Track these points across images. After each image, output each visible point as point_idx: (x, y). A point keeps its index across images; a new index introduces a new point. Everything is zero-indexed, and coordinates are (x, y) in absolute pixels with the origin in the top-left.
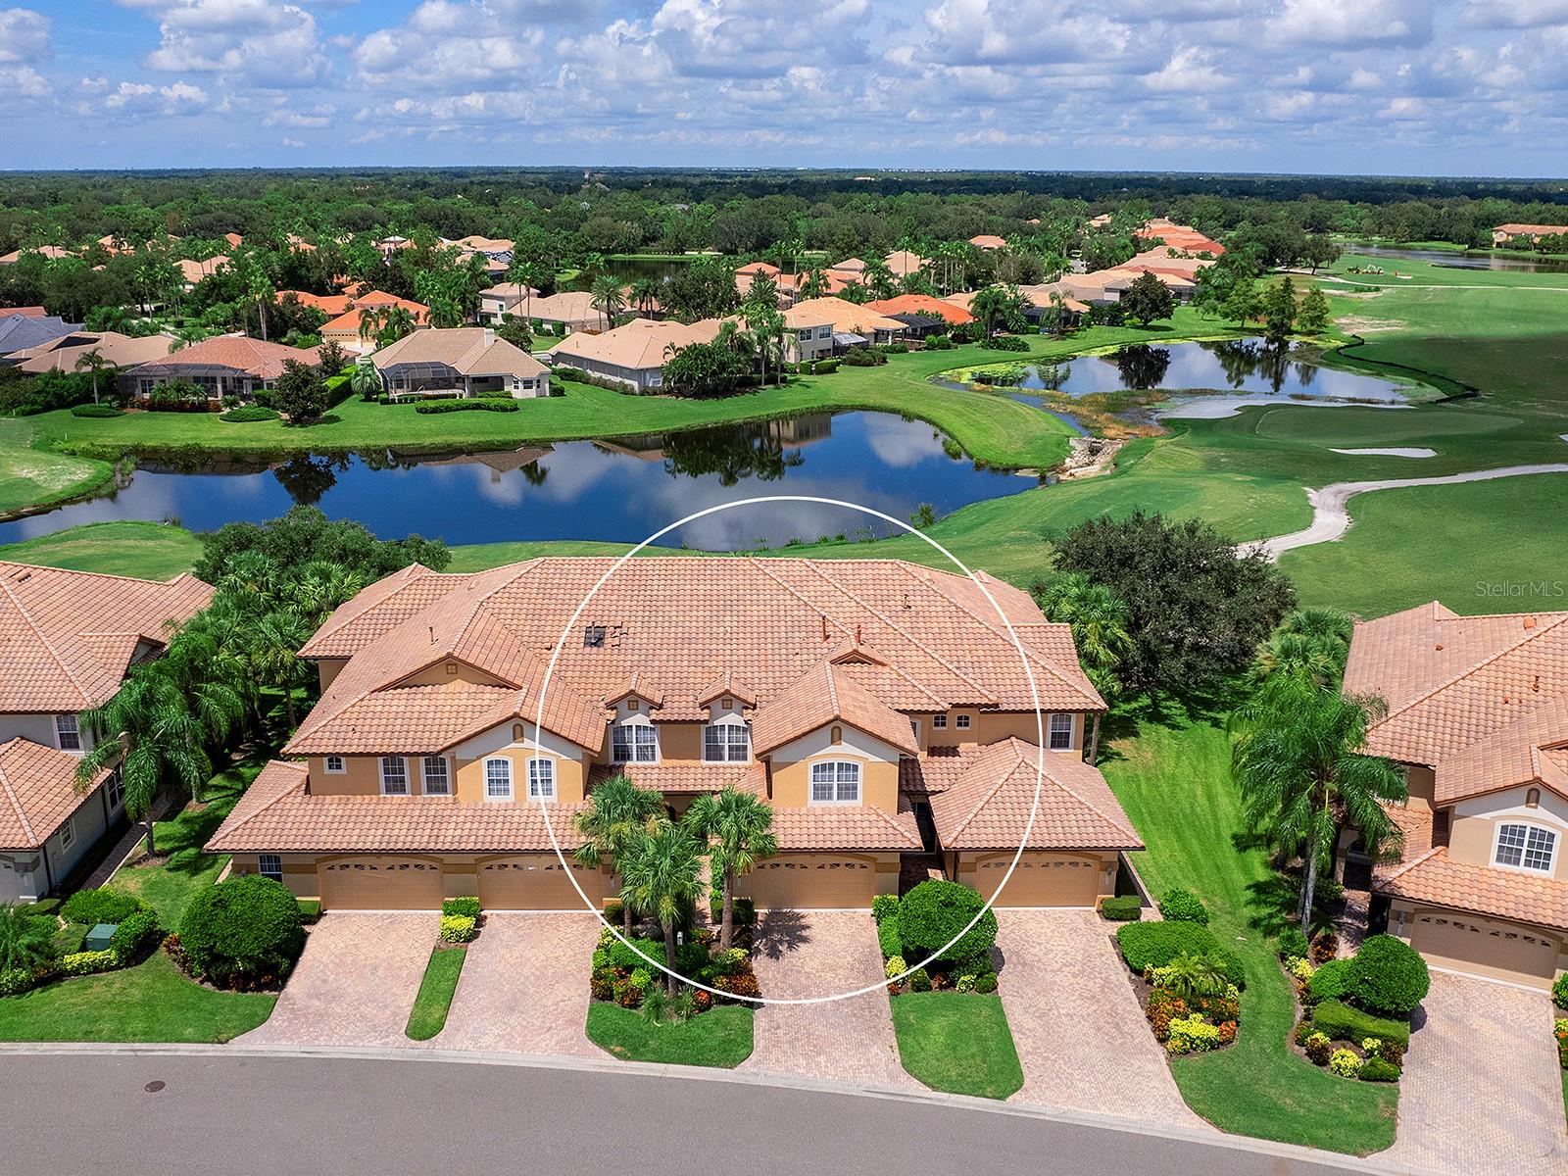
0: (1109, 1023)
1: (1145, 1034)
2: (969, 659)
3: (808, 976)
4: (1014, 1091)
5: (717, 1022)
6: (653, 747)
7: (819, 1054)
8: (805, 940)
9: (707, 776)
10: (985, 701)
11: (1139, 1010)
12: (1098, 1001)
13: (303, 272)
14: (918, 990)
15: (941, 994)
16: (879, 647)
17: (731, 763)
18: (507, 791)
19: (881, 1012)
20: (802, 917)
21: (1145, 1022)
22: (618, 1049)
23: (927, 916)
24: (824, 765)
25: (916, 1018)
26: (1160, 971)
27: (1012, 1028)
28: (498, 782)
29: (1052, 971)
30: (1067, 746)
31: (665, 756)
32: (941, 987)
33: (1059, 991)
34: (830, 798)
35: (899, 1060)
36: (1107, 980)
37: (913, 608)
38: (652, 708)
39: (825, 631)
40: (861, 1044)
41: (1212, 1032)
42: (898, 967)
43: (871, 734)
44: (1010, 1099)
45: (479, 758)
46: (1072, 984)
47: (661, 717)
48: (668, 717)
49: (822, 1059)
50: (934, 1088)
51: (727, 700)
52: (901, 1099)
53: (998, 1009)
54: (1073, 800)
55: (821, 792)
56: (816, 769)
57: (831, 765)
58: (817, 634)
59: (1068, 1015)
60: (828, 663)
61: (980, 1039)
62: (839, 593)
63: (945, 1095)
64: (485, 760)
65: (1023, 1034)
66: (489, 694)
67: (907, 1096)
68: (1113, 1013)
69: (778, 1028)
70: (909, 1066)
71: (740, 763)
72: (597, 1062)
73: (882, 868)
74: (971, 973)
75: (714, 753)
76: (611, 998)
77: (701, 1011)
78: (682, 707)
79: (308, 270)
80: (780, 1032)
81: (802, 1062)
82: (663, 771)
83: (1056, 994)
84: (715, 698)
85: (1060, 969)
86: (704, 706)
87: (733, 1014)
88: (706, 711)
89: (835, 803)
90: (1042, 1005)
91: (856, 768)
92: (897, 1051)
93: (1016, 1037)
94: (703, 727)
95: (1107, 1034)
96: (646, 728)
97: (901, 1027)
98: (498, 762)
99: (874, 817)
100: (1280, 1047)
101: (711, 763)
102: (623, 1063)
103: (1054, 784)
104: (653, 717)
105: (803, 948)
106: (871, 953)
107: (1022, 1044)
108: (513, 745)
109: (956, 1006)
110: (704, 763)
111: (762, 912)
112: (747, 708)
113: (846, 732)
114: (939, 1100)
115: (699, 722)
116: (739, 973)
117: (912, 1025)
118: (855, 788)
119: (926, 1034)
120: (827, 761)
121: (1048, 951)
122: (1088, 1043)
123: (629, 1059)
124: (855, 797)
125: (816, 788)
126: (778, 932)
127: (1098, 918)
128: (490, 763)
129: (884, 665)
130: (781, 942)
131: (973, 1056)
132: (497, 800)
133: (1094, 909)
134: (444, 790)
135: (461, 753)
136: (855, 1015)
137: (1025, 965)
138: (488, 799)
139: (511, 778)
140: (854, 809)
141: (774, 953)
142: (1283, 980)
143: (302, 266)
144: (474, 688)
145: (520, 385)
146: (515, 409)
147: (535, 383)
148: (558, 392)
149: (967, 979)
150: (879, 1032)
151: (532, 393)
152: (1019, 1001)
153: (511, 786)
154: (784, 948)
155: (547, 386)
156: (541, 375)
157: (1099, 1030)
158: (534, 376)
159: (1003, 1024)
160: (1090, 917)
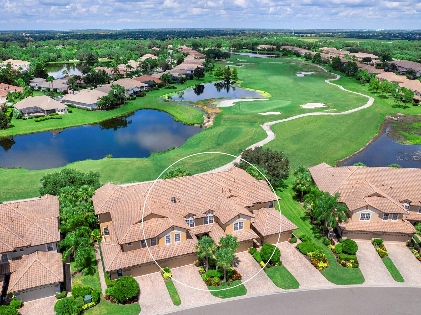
1: (313, 267)
4: (299, 286)
6: (193, 224)
7: (259, 287)
8: (239, 261)
9: (206, 228)
11: (309, 262)
12: (301, 262)
14: (268, 268)
15: (273, 268)
16: (233, 192)
17: (210, 224)
19: (264, 275)
21: (312, 265)
22: (221, 297)
25: (272, 274)
26: (310, 253)
27: (290, 272)
28: (168, 241)
30: (272, 207)
31: (196, 225)
32: (272, 266)
35: (274, 285)
36: (299, 257)
37: (236, 182)
38: (193, 216)
39: (222, 191)
40: (265, 283)
41: (325, 265)
42: (263, 264)
43: (246, 215)
44: (299, 288)
45: (164, 236)
46: (294, 259)
47: (196, 218)
48: (198, 217)
49: (261, 288)
50: (285, 289)
51: (209, 211)
52: (280, 293)
55: (236, 229)
56: (235, 224)
58: (220, 192)
59: (298, 267)
60: (226, 199)
61: (287, 276)
62: (220, 181)
63: (287, 290)
64: (165, 236)
66: (161, 220)
67: (281, 292)
68: (305, 264)
70: (277, 285)
71: (211, 224)
72: (218, 301)
73: (250, 242)
75: (206, 223)
78: (200, 215)
81: (257, 290)
82: (196, 229)
83: (293, 262)
84: (207, 211)
85: (290, 257)
86: (205, 213)
88: (205, 215)
90: (292, 266)
91: (242, 222)
92: (273, 283)
93: (292, 274)
95: (307, 269)
96: (192, 220)
97: (271, 278)
98: (168, 236)
99: (247, 232)
100: (337, 265)
101: (205, 225)
102: (223, 299)
103: (274, 216)
104: (195, 218)
105: (240, 263)
107: (295, 276)
108: (172, 232)
109: (278, 270)
110: (204, 225)
112: (213, 212)
113: (241, 216)
114: (287, 291)
115: (203, 217)
116: (234, 272)
117: (272, 276)
118: (242, 227)
119: (276, 277)
120: (237, 222)
121: (286, 253)
122: (305, 272)
123: (224, 298)
127: (290, 244)
128: (166, 237)
129: (237, 197)
131: (288, 280)
132: (168, 244)
133: (288, 241)
134: (155, 244)
135: (159, 237)
137: (283, 257)
138: (166, 244)
139: (171, 239)
140: (242, 231)
141: (236, 266)
142: (329, 250)
144: (157, 219)
145: (60, 111)
146: (62, 118)
147: (64, 110)
148: (70, 112)
149: (277, 264)
150: (267, 279)
151: (63, 113)
152: (287, 266)
153: (171, 241)
154: (236, 264)
155: (67, 110)
156: (65, 108)
157: (305, 268)
158: (63, 108)
159: (288, 272)
160: (288, 243)
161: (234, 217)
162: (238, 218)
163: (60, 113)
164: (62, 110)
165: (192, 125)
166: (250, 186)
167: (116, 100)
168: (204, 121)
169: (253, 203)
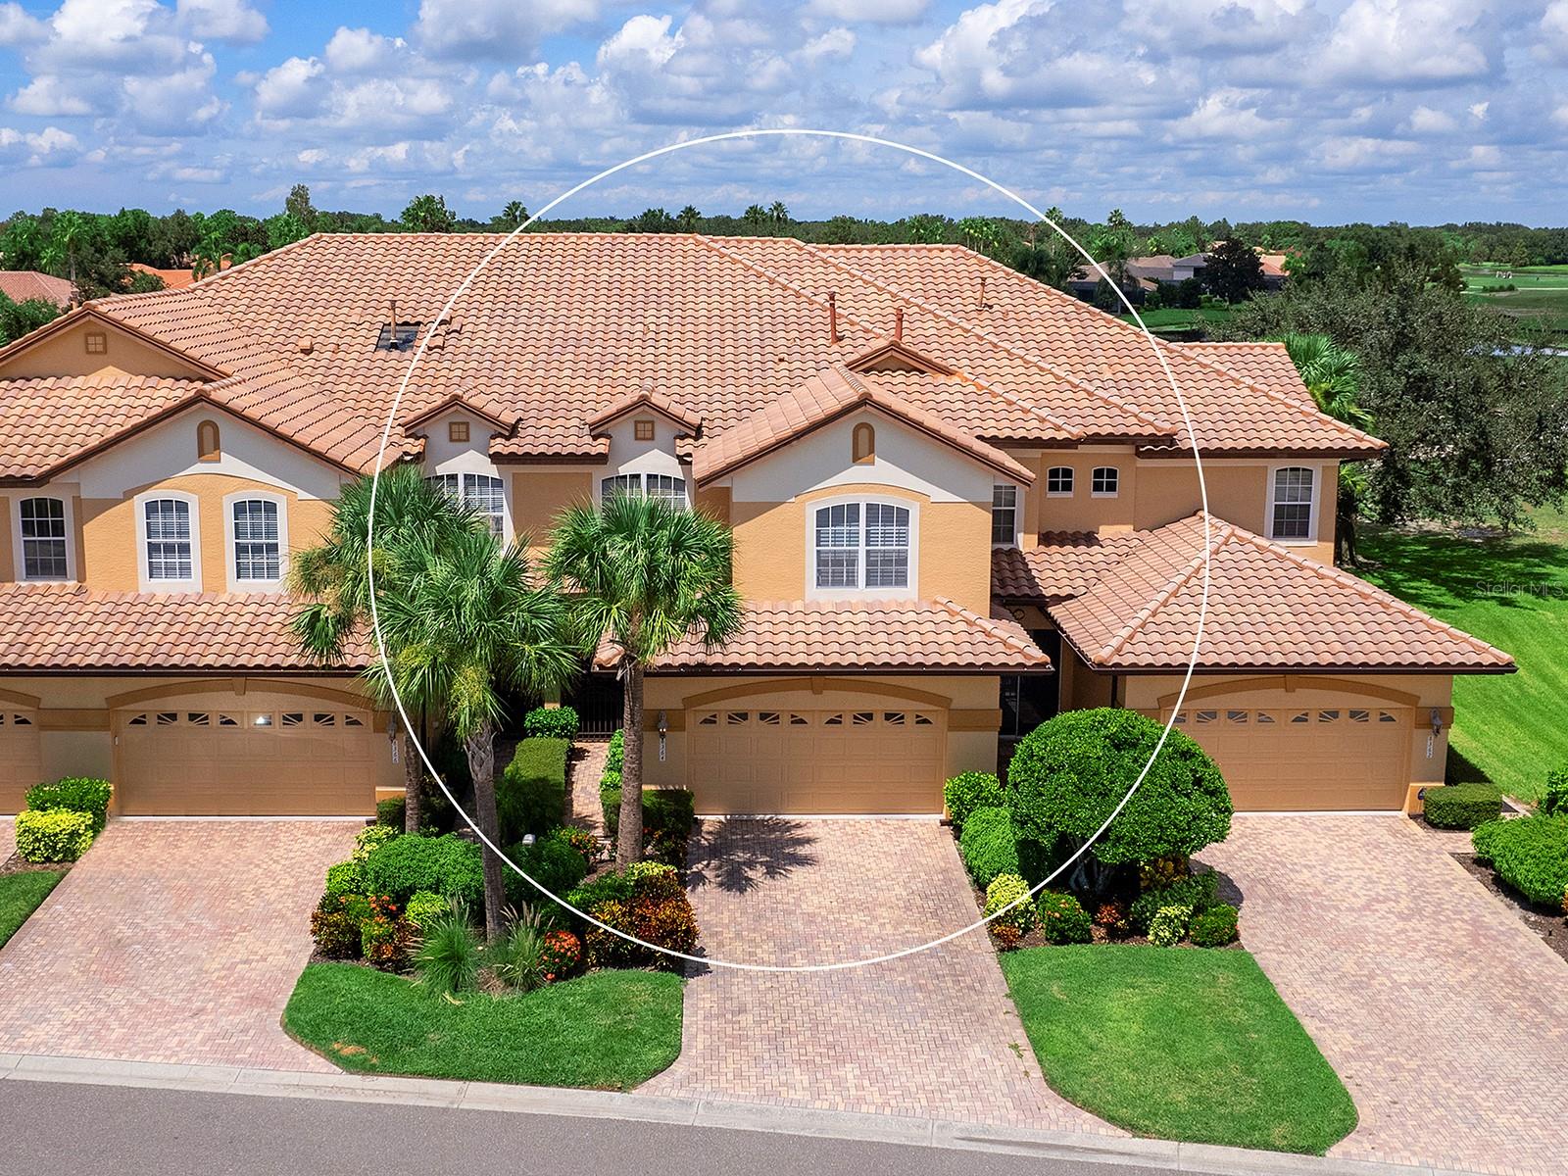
0: (1515, 999)
2: (1108, 375)
3: (810, 918)
4: (1339, 1136)
5: (596, 999)
6: (499, 521)
7: (840, 1061)
8: (804, 861)
10: (1148, 430)
12: (1473, 959)
13: (143, 244)
14: (1063, 940)
15: (1117, 949)
18: (185, 570)
19: (982, 981)
20: (798, 826)
22: (349, 1050)
23: (1079, 766)
24: (839, 509)
25: (1062, 989)
27: (1297, 1010)
28: (168, 550)
29: (1351, 909)
30: (1304, 533)
32: (1114, 934)
33: (1379, 943)
34: (852, 582)
35: (1037, 1073)
36: (1476, 922)
37: (996, 307)
38: (496, 433)
39: (834, 330)
40: (942, 1041)
42: (1012, 892)
43: (935, 436)
44: (1335, 1152)
45: (129, 495)
46: (1404, 931)
47: (513, 450)
48: (529, 449)
49: (849, 1071)
51: (643, 418)
53: (1252, 973)
55: (834, 570)
56: (822, 517)
57: (854, 509)
58: (820, 334)
59: (1414, 985)
60: (842, 368)
61: (1228, 1030)
63: (1166, 1146)
64: (139, 502)
65: (1323, 1020)
67: (1069, 1148)
68: (1516, 978)
69: (742, 1010)
70: (1067, 1084)
72: (294, 1078)
73: (964, 720)
74: (1182, 901)
76: (356, 953)
77: (560, 976)
79: (150, 243)
80: (746, 1020)
81: (801, 1077)
83: (1372, 947)
85: (1367, 907)
86: (598, 430)
87: (638, 985)
88: (602, 440)
89: (861, 594)
90: (1349, 966)
91: (903, 516)
92: (1029, 1055)
93: (1310, 1027)
94: (599, 473)
95: (1521, 1019)
96: (483, 480)
97: (1030, 1007)
98: (167, 505)
99: (944, 617)
102: (356, 1080)
103: (1300, 567)
104: (496, 450)
105: (798, 875)
106: (947, 881)
107: (1333, 1045)
108: (199, 467)
109: (1155, 969)
111: (711, 820)
112: (683, 435)
113: (884, 435)
115: (586, 459)
117: (1060, 1003)
118: (902, 561)
119: (1097, 1020)
120: (845, 500)
121: (1331, 879)
122: (1484, 1037)
123: (370, 1070)
124: (901, 580)
125: (821, 562)
126: (744, 849)
127: (1415, 828)
128: (151, 508)
129: (948, 373)
130: (751, 864)
131: (1219, 1061)
132: (165, 587)
133: (1403, 814)
134: (60, 571)
135: (92, 483)
136: (921, 988)
137: (1287, 899)
138: (147, 585)
139: (194, 540)
140: (901, 604)
141: (736, 881)
143: (141, 238)
144: (139, 380)
149: (1172, 911)
150: (981, 1020)
152: (1293, 961)
153: (195, 558)
154: (756, 874)
157: (1499, 1010)
159: (1273, 1003)
160: (1399, 826)
161: (802, 422)
162: (856, 458)
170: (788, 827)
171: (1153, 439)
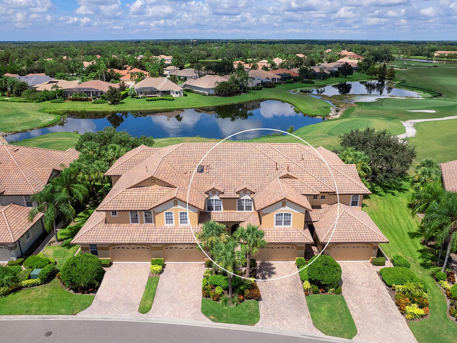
0: (383, 306)
2: (324, 176)
3: (276, 287)
4: (355, 335)
5: (246, 307)
6: (220, 206)
8: (274, 273)
9: (238, 216)
10: (331, 191)
11: (392, 301)
12: (377, 297)
13: (116, 64)
14: (315, 293)
15: (323, 295)
16: (294, 173)
17: (247, 211)
18: (172, 222)
19: (303, 302)
20: (272, 264)
22: (212, 318)
23: (319, 269)
24: (279, 214)
25: (316, 305)
26: (398, 286)
27: (350, 308)
28: (169, 220)
29: (359, 285)
30: (356, 205)
31: (225, 209)
32: (322, 292)
33: (363, 293)
34: (281, 225)
35: (312, 322)
36: (378, 289)
37: (304, 159)
38: (220, 194)
39: (277, 167)
40: (298, 315)
41: (421, 311)
42: (307, 285)
43: (296, 204)
44: (353, 339)
45: (163, 211)
46: (367, 290)
47: (223, 197)
48: (226, 197)
50: (326, 334)
51: (245, 191)
52: (314, 338)
53: (343, 300)
54: (363, 225)
55: (278, 223)
56: (277, 215)
57: (282, 214)
58: (274, 168)
59: (368, 303)
60: (278, 178)
61: (340, 314)
62: (280, 154)
63: (330, 337)
64: (164, 212)
65: (354, 311)
66: (166, 190)
67: (317, 337)
68: (383, 302)
69: (268, 308)
70: (316, 324)
71: (249, 211)
72: (205, 323)
73: (299, 248)
74: (333, 288)
75: (241, 208)
76: (210, 297)
77: (241, 302)
78: (230, 193)
80: (269, 310)
81: (278, 323)
82: (224, 214)
83: (362, 294)
84: (241, 190)
85: (362, 285)
86: (238, 193)
87: (252, 302)
88: (238, 194)
89: (283, 226)
90: (358, 299)
91: (290, 215)
92: (310, 318)
93: (352, 312)
94: (237, 200)
95: (383, 311)
96: (218, 200)
97: (311, 309)
98: (169, 213)
99: (296, 231)
101: (240, 211)
102: (214, 323)
103: (355, 219)
104: (221, 197)
105: (273, 277)
106: (297, 278)
107: (355, 316)
108: (174, 207)
109: (329, 300)
110: (237, 211)
111: (258, 262)
112: (252, 194)
113: (287, 203)
115: (236, 198)
117: (315, 308)
118: (290, 221)
119: (320, 312)
120: (281, 213)
121: (357, 278)
122: (377, 315)
123: (217, 322)
124: (289, 224)
125: (276, 221)
126: (264, 270)
127: (371, 265)
128: (166, 213)
129: (297, 179)
130: (266, 274)
131: (338, 320)
132: (169, 225)
133: (369, 261)
134: (151, 222)
135: (156, 210)
136: (294, 304)
137: (349, 283)
138: (166, 225)
139: (173, 218)
140: (289, 228)
141: (264, 278)
142: (439, 289)
143: (115, 62)
144: (161, 187)
145: (175, 93)
146: (173, 100)
147: (179, 92)
148: (185, 95)
149: (332, 290)
151: (178, 95)
152: (350, 297)
153: (174, 220)
154: (267, 276)
155: (182, 93)
156: (181, 90)
157: (380, 309)
158: (179, 90)
159: (346, 307)
160: (368, 264)
161: (274, 202)
162: (283, 206)
163: (174, 96)
164: (177, 93)
165: (313, 116)
166: (324, 169)
167: (236, 86)
168: (330, 113)
169: (321, 191)
170: (271, 265)
171: (332, 192)
